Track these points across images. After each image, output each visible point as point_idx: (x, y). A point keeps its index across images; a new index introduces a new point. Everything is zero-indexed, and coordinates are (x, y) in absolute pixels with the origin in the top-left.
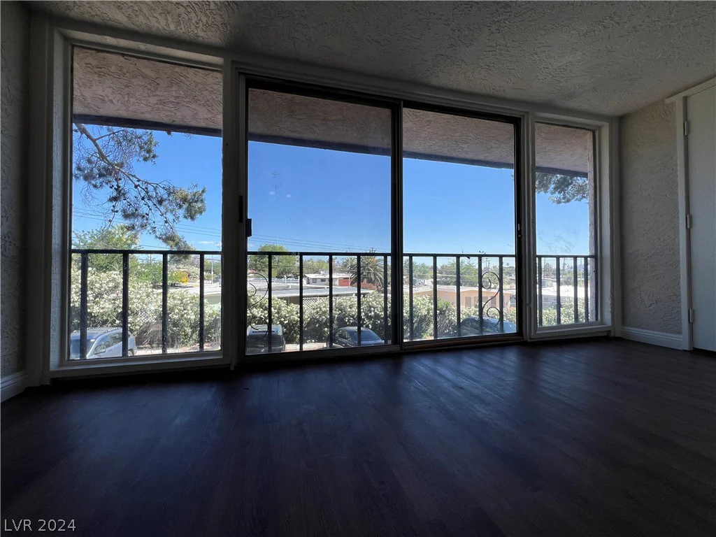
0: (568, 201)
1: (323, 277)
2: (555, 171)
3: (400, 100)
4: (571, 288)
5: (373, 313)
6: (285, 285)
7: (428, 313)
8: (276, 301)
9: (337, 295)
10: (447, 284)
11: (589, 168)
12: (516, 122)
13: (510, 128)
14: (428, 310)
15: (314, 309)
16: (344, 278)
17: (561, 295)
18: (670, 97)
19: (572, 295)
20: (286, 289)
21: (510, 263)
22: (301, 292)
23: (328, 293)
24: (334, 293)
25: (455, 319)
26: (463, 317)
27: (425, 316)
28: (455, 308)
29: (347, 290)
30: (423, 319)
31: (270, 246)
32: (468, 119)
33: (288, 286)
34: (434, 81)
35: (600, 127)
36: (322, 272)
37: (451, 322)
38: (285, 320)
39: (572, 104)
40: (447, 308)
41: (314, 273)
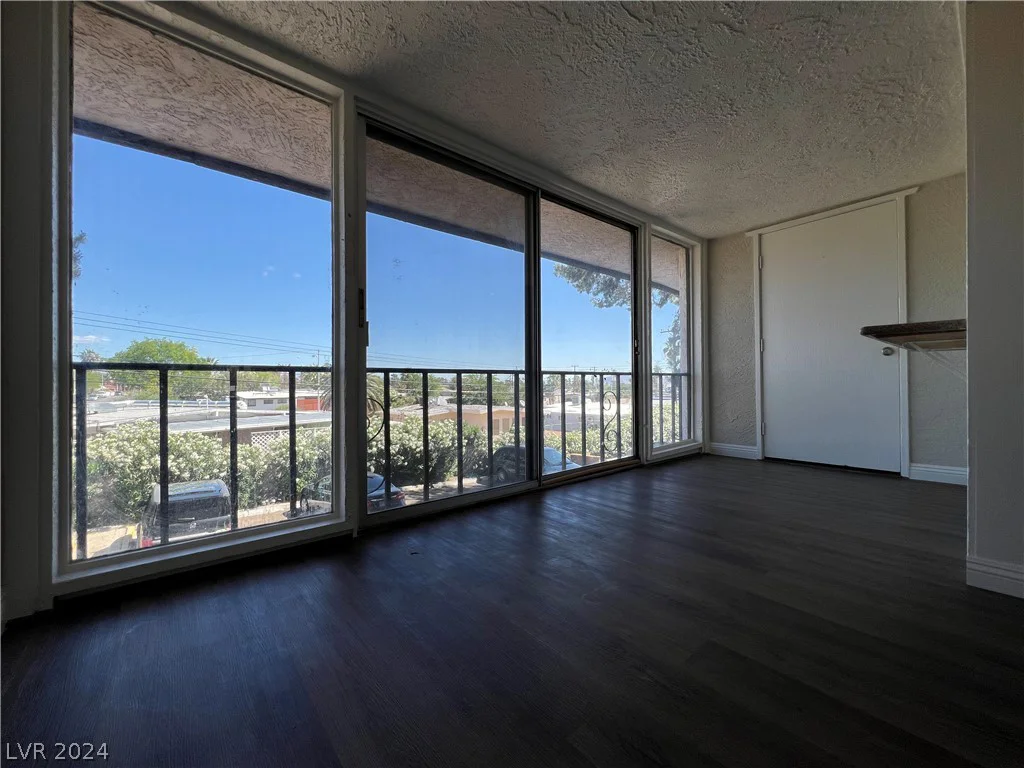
0: (610, 305)
1: (269, 396)
2: (599, 269)
3: (538, 188)
4: (598, 404)
5: (375, 449)
6: (206, 411)
7: (453, 444)
8: (201, 439)
9: (304, 426)
10: (475, 402)
11: (681, 286)
12: (633, 230)
13: (627, 235)
14: (453, 439)
15: (275, 450)
16: (306, 398)
17: (587, 413)
18: (749, 231)
19: (598, 413)
20: (210, 417)
21: (627, 381)
22: (233, 424)
23: (287, 423)
24: (297, 422)
25: (485, 449)
26: (496, 446)
27: (449, 448)
28: (486, 434)
29: (314, 417)
30: (444, 453)
31: (156, 342)
32: (587, 218)
33: (213, 414)
34: (577, 176)
35: (693, 247)
36: (264, 388)
37: (481, 454)
38: (220, 472)
39: (679, 222)
40: (475, 434)
41: (249, 390)
